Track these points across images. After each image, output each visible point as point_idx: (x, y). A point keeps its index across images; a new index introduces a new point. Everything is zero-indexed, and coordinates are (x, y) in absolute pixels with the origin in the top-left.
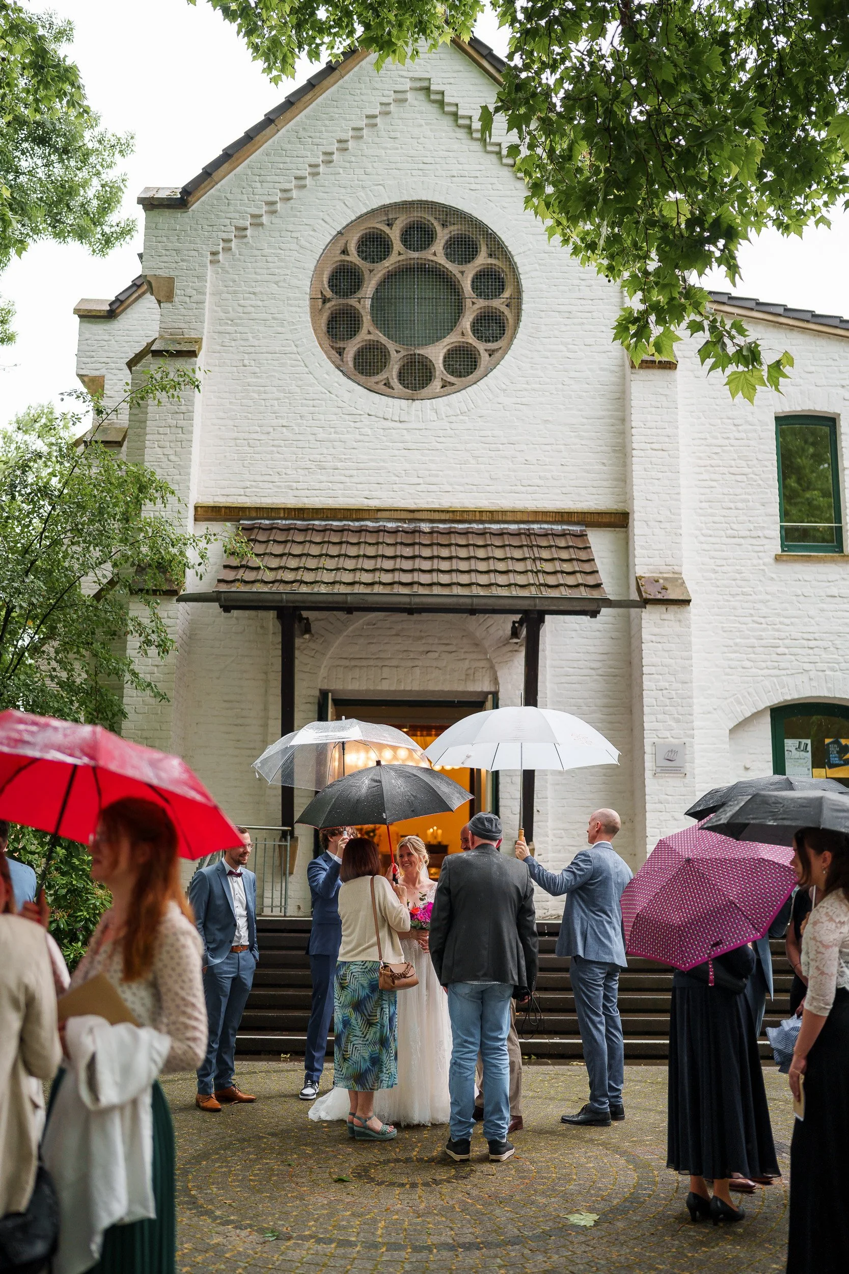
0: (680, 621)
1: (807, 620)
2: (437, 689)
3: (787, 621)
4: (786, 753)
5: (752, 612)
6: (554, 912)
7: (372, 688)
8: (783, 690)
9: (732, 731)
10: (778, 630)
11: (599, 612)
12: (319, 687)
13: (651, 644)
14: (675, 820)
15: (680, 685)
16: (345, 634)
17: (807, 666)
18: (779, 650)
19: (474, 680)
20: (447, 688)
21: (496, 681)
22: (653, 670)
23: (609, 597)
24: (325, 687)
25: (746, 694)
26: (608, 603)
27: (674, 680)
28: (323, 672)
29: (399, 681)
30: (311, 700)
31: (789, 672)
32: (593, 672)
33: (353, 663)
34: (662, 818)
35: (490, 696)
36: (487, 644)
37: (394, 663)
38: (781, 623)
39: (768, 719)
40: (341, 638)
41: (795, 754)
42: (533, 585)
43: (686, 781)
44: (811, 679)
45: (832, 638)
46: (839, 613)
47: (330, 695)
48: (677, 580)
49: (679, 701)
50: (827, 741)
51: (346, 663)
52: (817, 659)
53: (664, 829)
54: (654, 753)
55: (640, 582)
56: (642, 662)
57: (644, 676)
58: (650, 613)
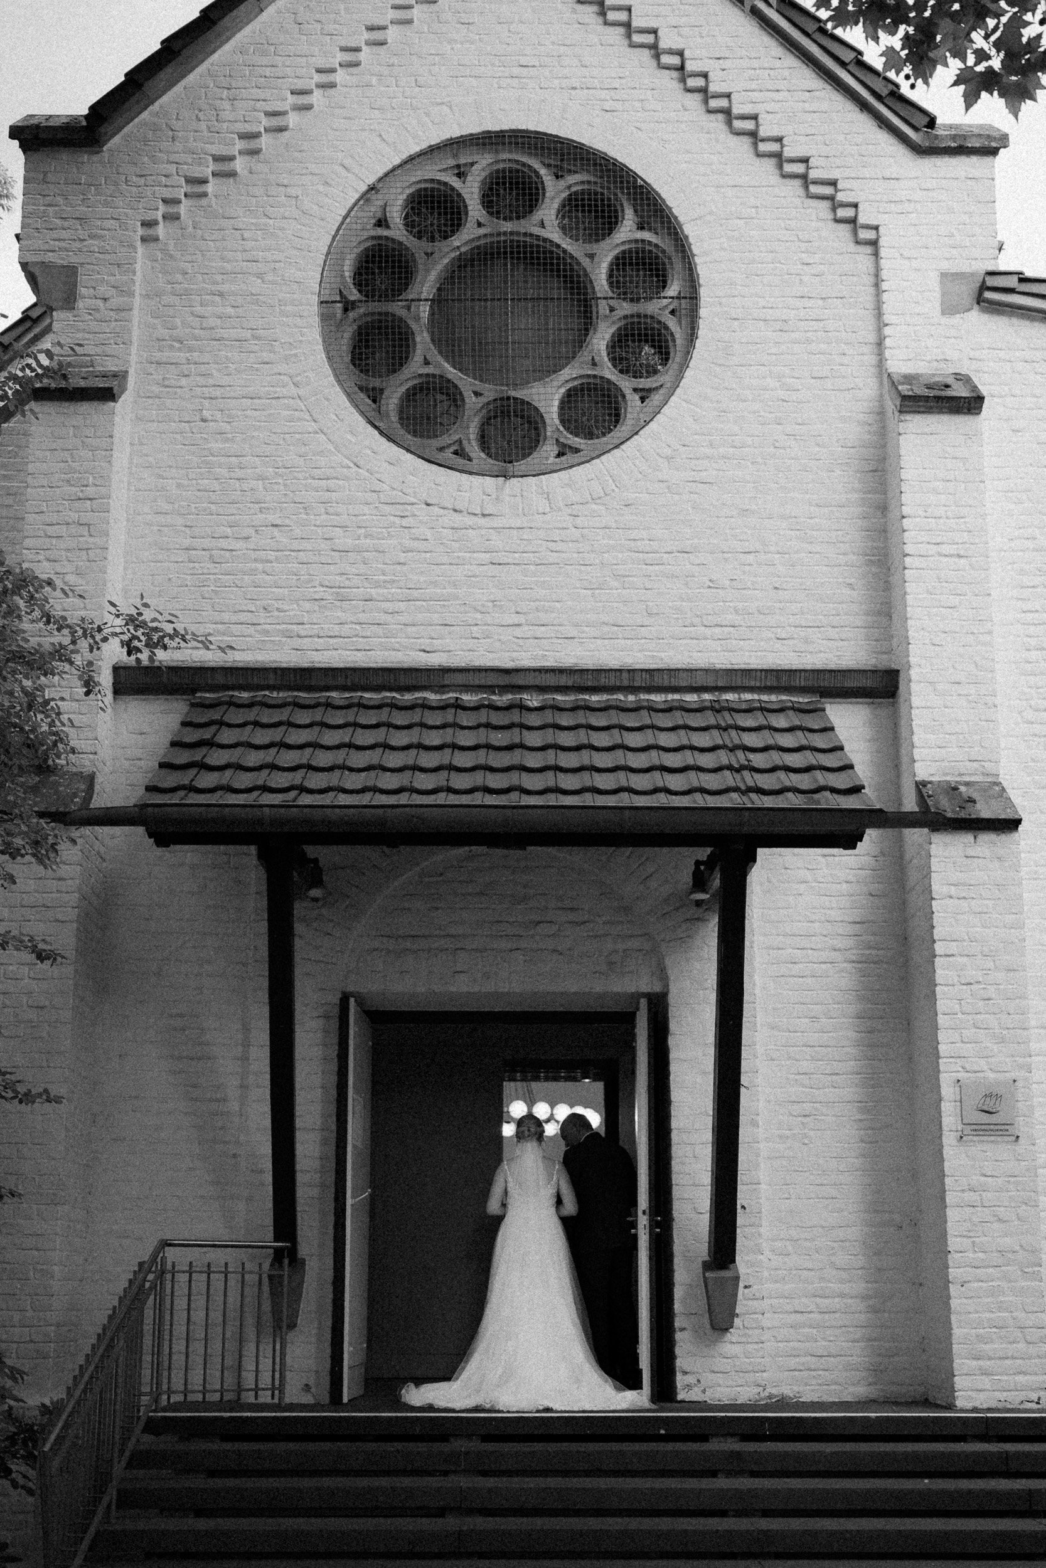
0: (1000, 859)
7: (437, 989)
11: (859, 837)
12: (339, 988)
13: (949, 901)
14: (1000, 1220)
15: (1003, 975)
16: (387, 892)
19: (622, 973)
20: (572, 988)
21: (662, 975)
22: (953, 948)
24: (351, 988)
26: (878, 818)
27: (991, 965)
28: (344, 961)
29: (487, 976)
30: (325, 1011)
32: (837, 956)
33: (404, 944)
34: (974, 1218)
35: (645, 1000)
37: (477, 943)
40: (380, 901)
42: (733, 789)
43: (1019, 1149)
47: (352, 1000)
48: (992, 787)
49: (1003, 1003)
51: (389, 944)
53: (981, 1239)
54: (958, 1098)
55: (924, 790)
56: (932, 933)
57: (937, 960)
58: (946, 845)
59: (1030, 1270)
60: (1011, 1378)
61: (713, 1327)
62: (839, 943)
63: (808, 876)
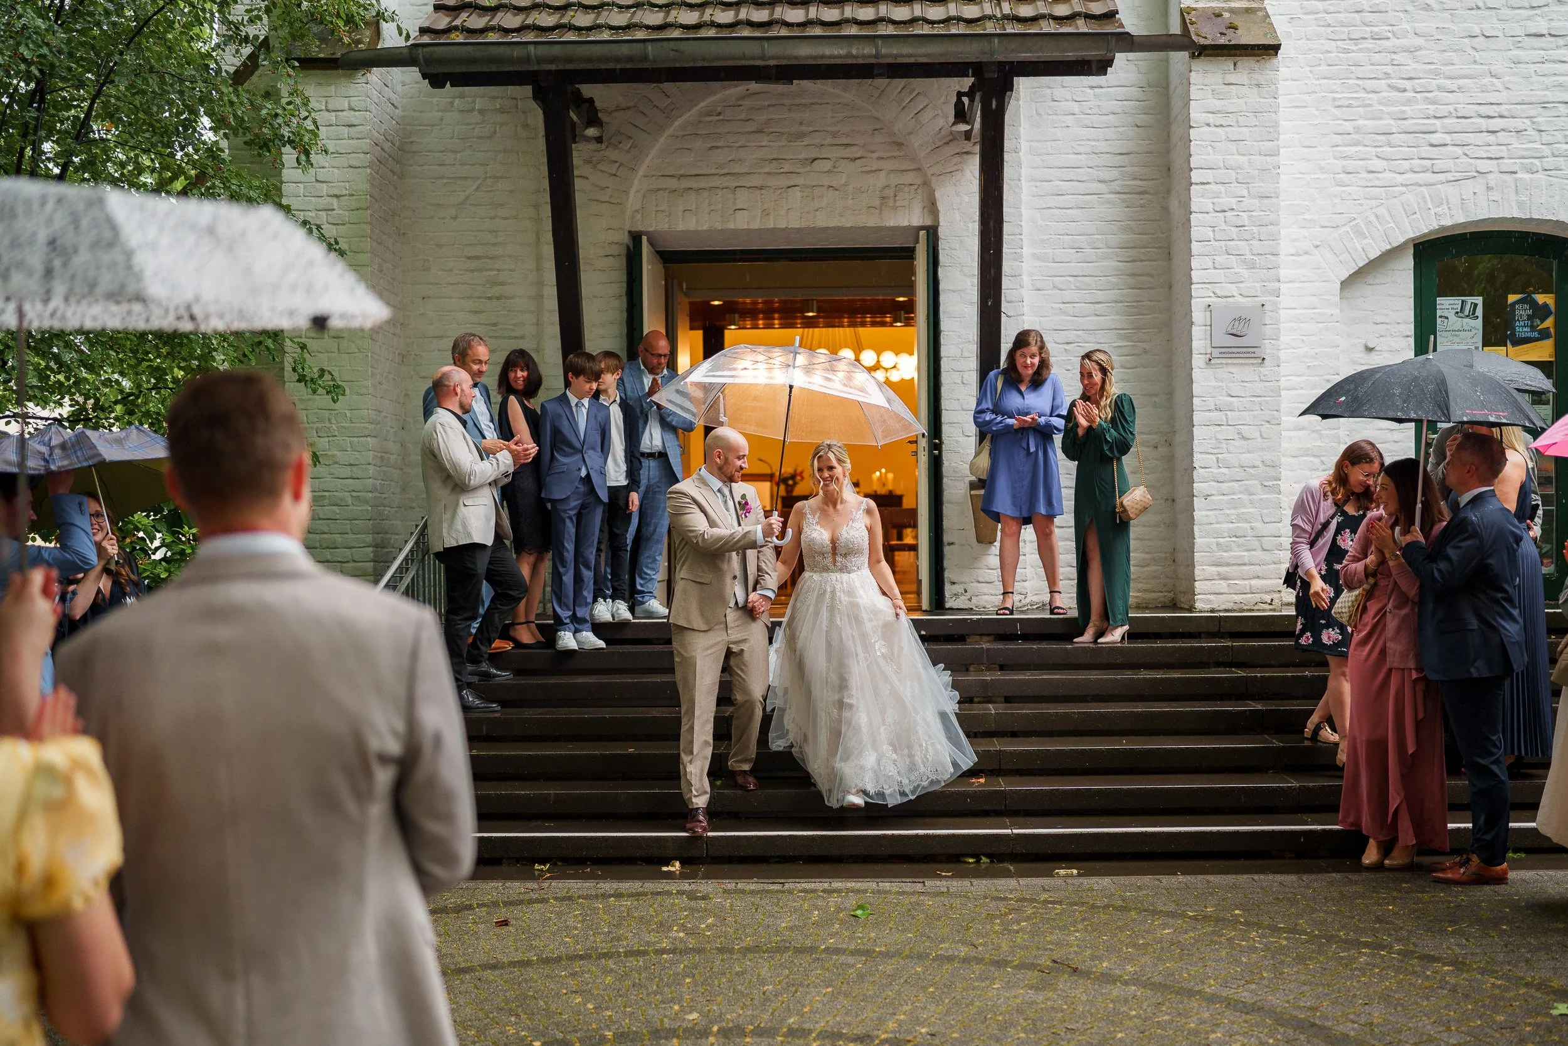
0: (1258, 85)
1: (1487, 80)
2: (832, 224)
3: (1449, 84)
4: (1439, 320)
5: (1389, 69)
6: (1036, 599)
7: (719, 226)
8: (1439, 210)
9: (1346, 284)
10: (1433, 102)
11: (1109, 63)
12: (628, 227)
13: (1206, 129)
14: (1244, 438)
15: (1256, 201)
16: (669, 132)
17: (1483, 165)
18: (1435, 138)
19: (895, 208)
20: (848, 222)
21: (932, 207)
22: (1208, 175)
23: (1127, 30)
24: (640, 227)
25: (1373, 218)
26: (1128, 42)
27: (1245, 192)
28: (633, 201)
29: (766, 213)
30: (615, 250)
31: (1450, 176)
32: (1102, 187)
33: (686, 183)
34: (1219, 436)
35: (922, 233)
36: (916, 141)
37: (756, 181)
38: (1440, 88)
39: (1408, 263)
40: (662, 140)
41: (1455, 322)
42: (990, 18)
43: (1264, 370)
44: (1489, 188)
45: (1532, 113)
46: (1547, 65)
47: (644, 238)
48: (1256, 13)
49: (1255, 230)
50: (1512, 298)
51: (672, 183)
52: (1502, 151)
53: (1225, 455)
54: (1208, 323)
55: (1187, 17)
56: (1189, 162)
57: (1193, 187)
58: (1206, 72)
59: (1270, 483)
60: (1246, 582)
61: (979, 541)
62: (1104, 175)
63: (1075, 107)
